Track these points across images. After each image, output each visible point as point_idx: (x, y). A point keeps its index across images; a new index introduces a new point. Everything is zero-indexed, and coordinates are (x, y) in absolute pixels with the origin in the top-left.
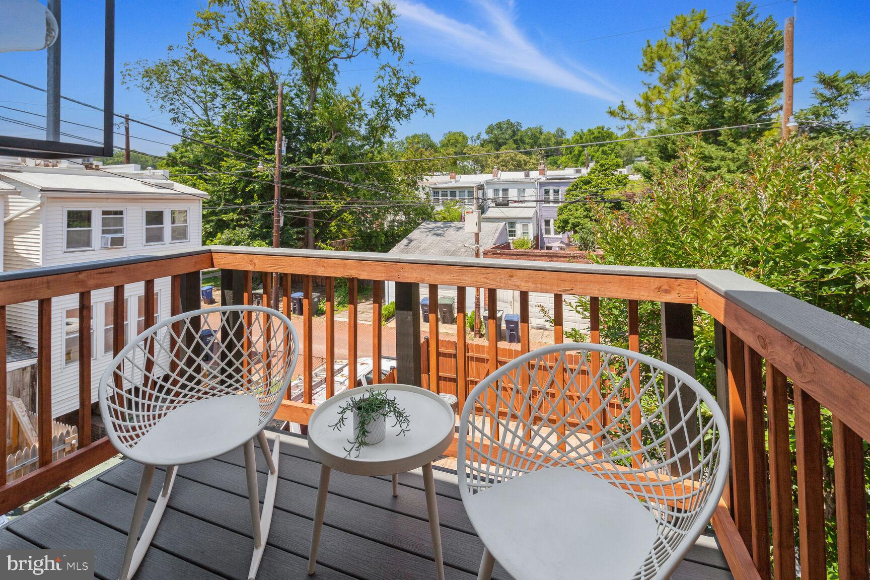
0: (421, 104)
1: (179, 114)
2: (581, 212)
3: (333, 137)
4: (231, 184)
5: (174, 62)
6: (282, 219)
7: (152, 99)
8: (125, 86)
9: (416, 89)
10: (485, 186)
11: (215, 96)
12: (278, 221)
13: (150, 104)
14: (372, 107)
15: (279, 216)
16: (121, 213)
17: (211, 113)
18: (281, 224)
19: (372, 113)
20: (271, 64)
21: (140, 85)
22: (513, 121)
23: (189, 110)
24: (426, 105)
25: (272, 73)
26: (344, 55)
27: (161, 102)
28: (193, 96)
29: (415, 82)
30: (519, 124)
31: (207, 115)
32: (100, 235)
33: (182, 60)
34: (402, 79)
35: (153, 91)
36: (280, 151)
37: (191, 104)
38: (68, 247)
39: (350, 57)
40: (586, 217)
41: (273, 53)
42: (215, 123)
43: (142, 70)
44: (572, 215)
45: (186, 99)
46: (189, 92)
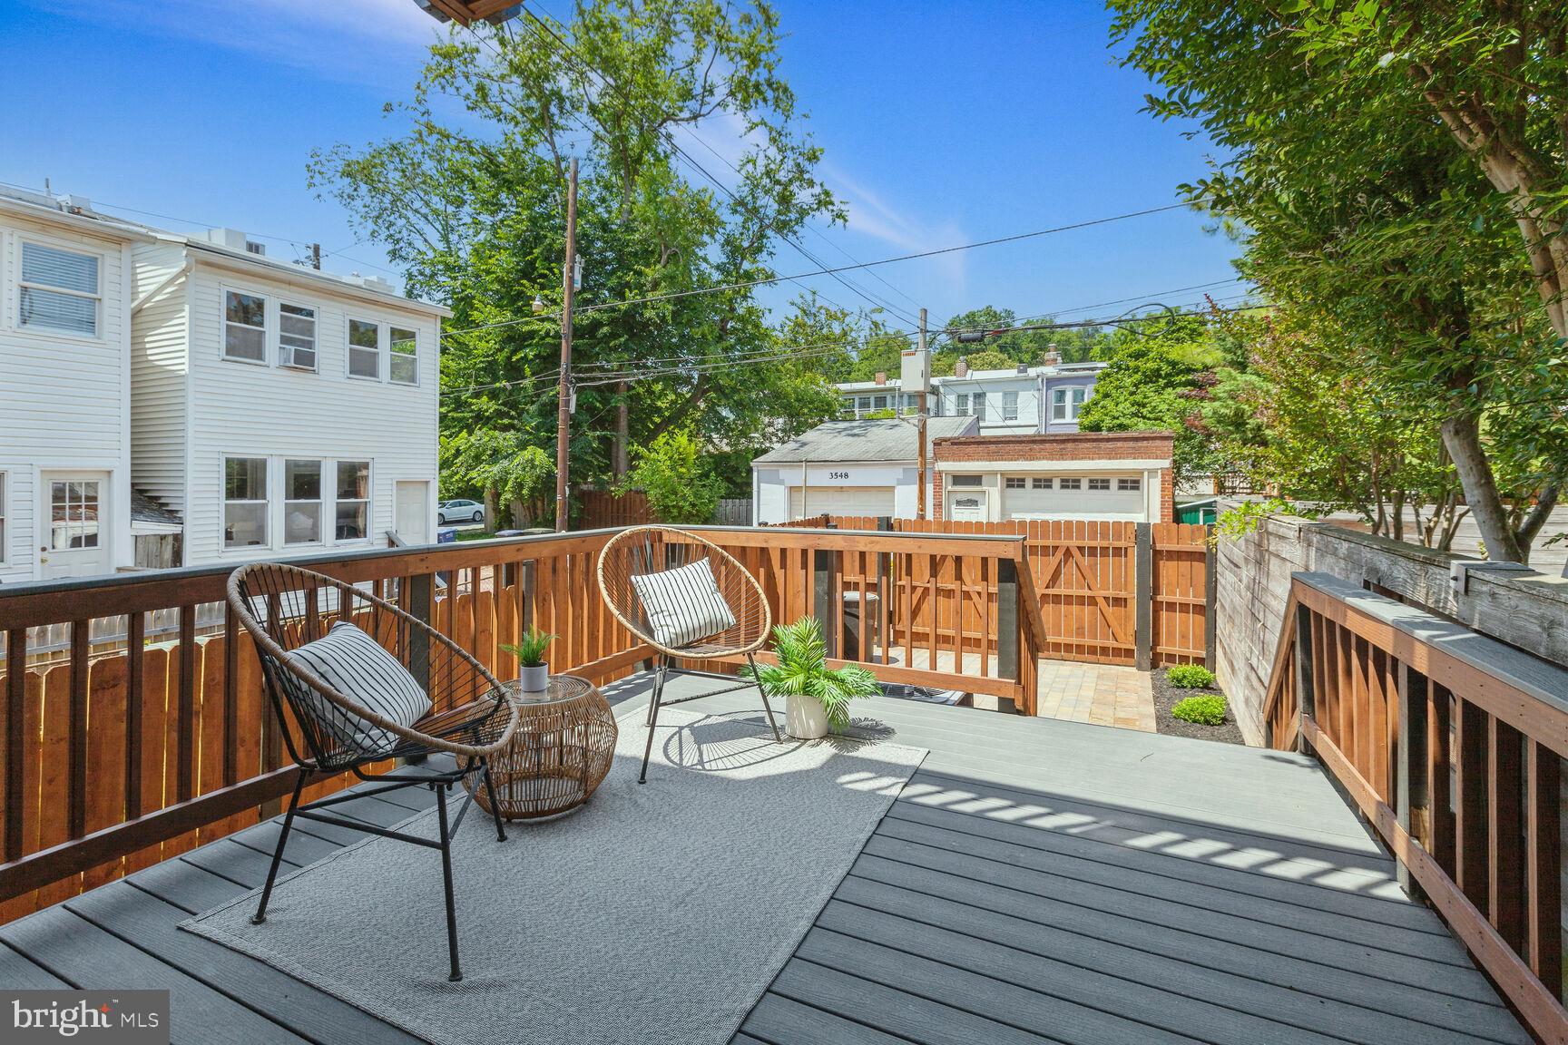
0: (824, 201)
1: (402, 244)
2: (1126, 407)
3: (665, 257)
4: (488, 356)
5: (394, 148)
6: (574, 398)
7: (357, 219)
8: (314, 192)
9: (815, 172)
10: (942, 390)
11: (460, 203)
12: (567, 403)
13: (354, 229)
14: (735, 212)
15: (568, 395)
16: (311, 314)
17: (453, 238)
18: (573, 410)
19: (733, 222)
20: (556, 139)
21: (336, 192)
22: (998, 308)
23: (418, 236)
24: (832, 204)
25: (559, 159)
26: (686, 114)
27: (370, 225)
28: (424, 210)
29: (813, 158)
30: (1009, 314)
31: (448, 242)
32: (278, 344)
33: (406, 142)
34: (789, 153)
35: (358, 203)
36: (572, 279)
37: (421, 224)
38: (228, 353)
39: (695, 117)
40: (1135, 415)
41: (561, 122)
42: (461, 254)
43: (340, 165)
44: (1106, 415)
45: (413, 218)
46: (417, 204)
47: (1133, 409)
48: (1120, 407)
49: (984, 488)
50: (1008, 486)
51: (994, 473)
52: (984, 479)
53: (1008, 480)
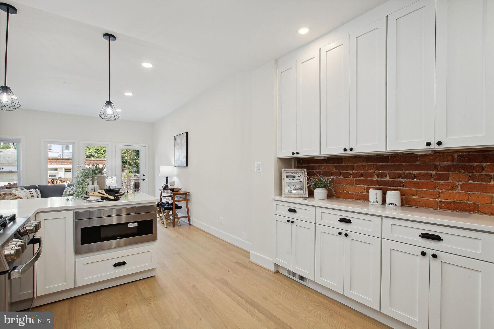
47: (95, 151)
48: (91, 150)
49: (59, 172)
50: (66, 171)
51: (61, 168)
52: (58, 170)
53: (66, 170)
